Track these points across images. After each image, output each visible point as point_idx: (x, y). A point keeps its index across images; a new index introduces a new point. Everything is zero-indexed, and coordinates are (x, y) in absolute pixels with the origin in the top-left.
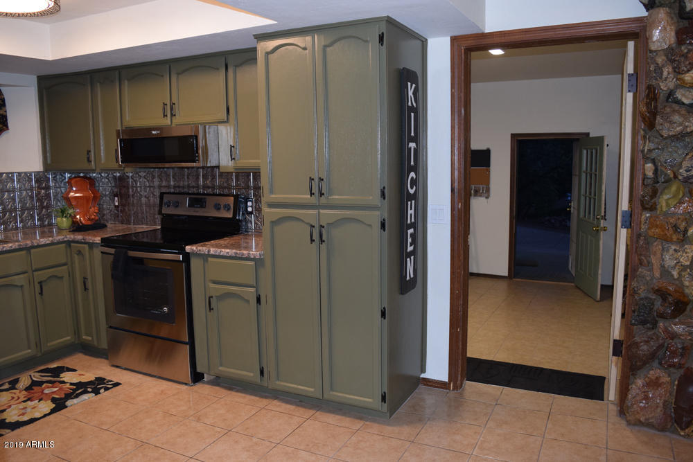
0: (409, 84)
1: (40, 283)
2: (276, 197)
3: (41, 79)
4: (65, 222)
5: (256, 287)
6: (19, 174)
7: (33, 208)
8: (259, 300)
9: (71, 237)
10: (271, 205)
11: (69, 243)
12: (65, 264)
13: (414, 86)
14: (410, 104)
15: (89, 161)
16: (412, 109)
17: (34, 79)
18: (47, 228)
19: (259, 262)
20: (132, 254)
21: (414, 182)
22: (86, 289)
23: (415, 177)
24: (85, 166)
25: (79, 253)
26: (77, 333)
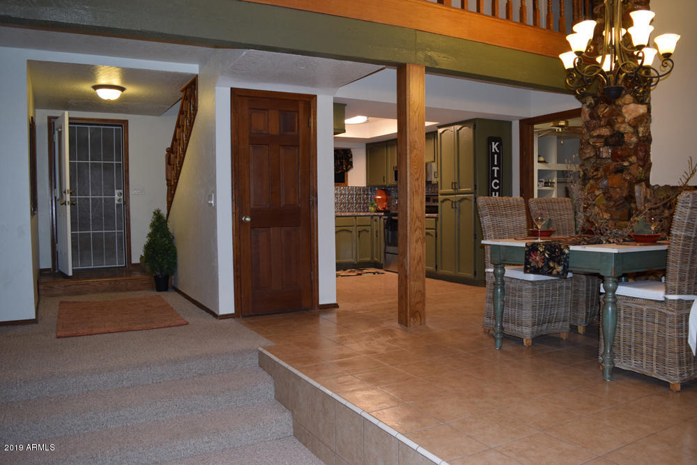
0: (493, 143)
1: (359, 232)
2: (444, 191)
3: (367, 145)
4: (372, 209)
5: (436, 229)
6: (356, 187)
7: (360, 203)
8: (436, 236)
9: (373, 214)
10: (442, 195)
11: (372, 217)
12: (370, 225)
13: (497, 144)
14: (493, 151)
15: (384, 181)
16: (496, 153)
17: (365, 145)
18: (366, 209)
19: (436, 219)
20: (393, 218)
21: (496, 184)
22: (377, 236)
23: (498, 182)
24: (381, 183)
25: (376, 220)
26: (372, 258)
